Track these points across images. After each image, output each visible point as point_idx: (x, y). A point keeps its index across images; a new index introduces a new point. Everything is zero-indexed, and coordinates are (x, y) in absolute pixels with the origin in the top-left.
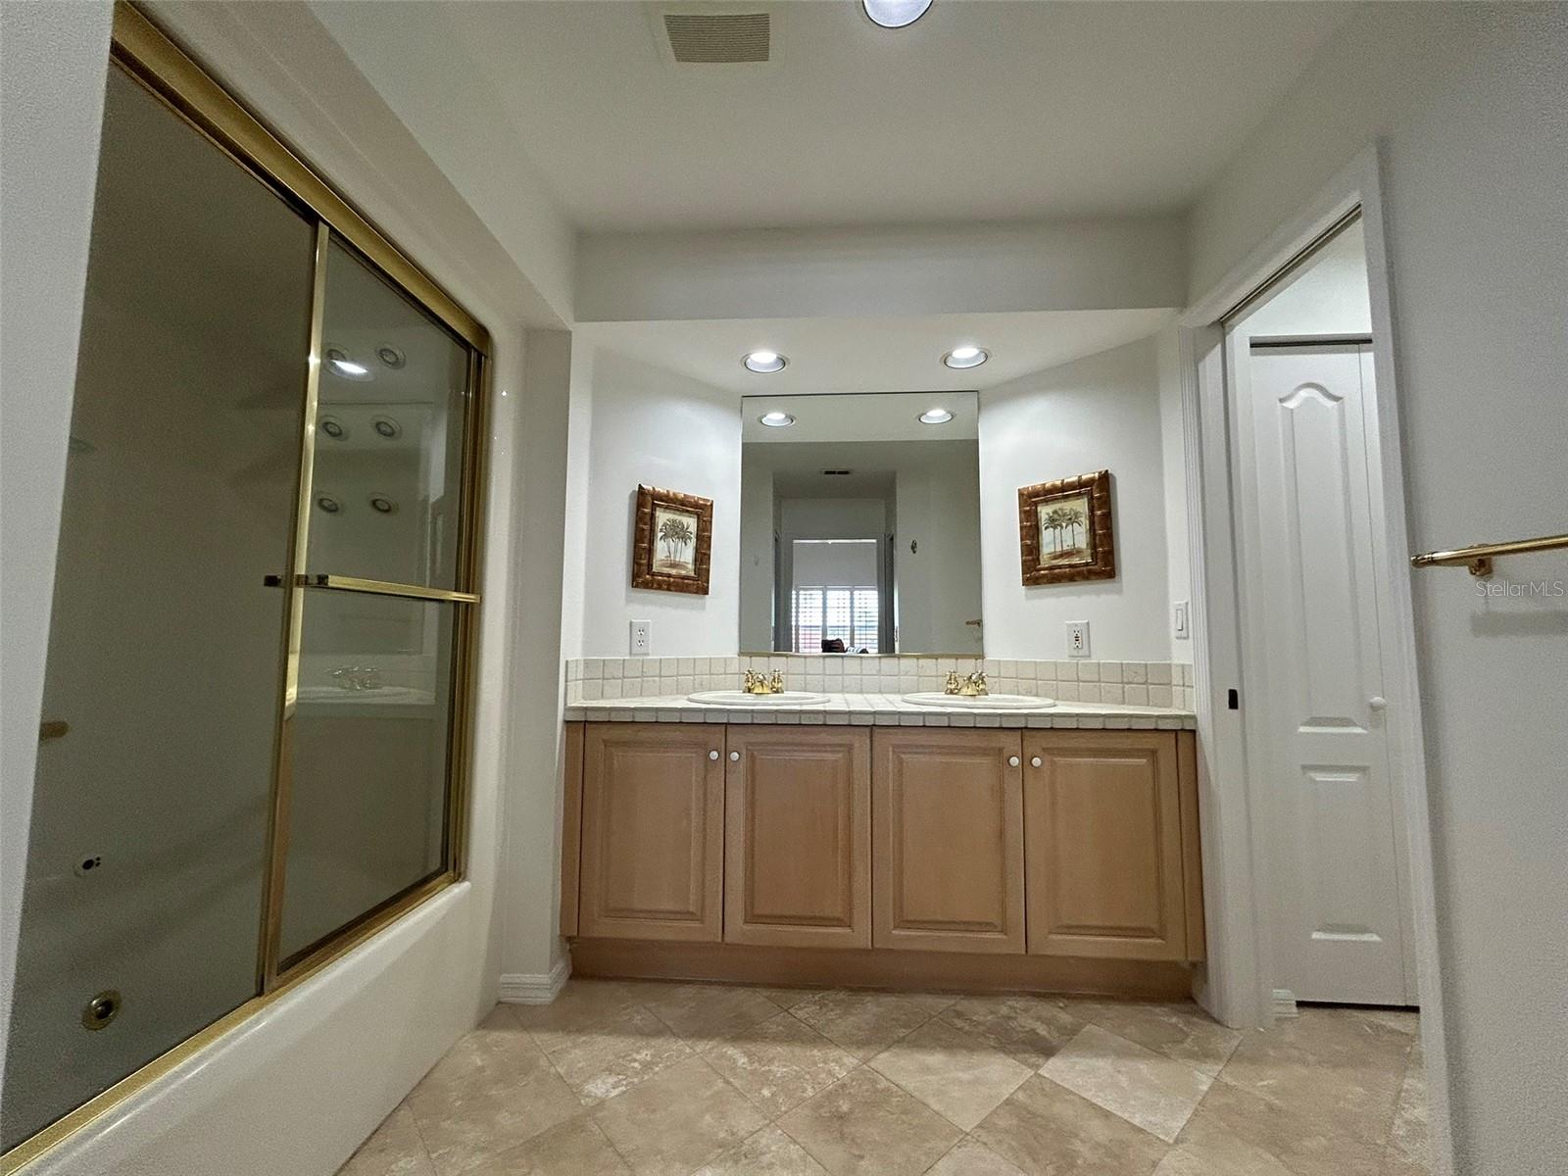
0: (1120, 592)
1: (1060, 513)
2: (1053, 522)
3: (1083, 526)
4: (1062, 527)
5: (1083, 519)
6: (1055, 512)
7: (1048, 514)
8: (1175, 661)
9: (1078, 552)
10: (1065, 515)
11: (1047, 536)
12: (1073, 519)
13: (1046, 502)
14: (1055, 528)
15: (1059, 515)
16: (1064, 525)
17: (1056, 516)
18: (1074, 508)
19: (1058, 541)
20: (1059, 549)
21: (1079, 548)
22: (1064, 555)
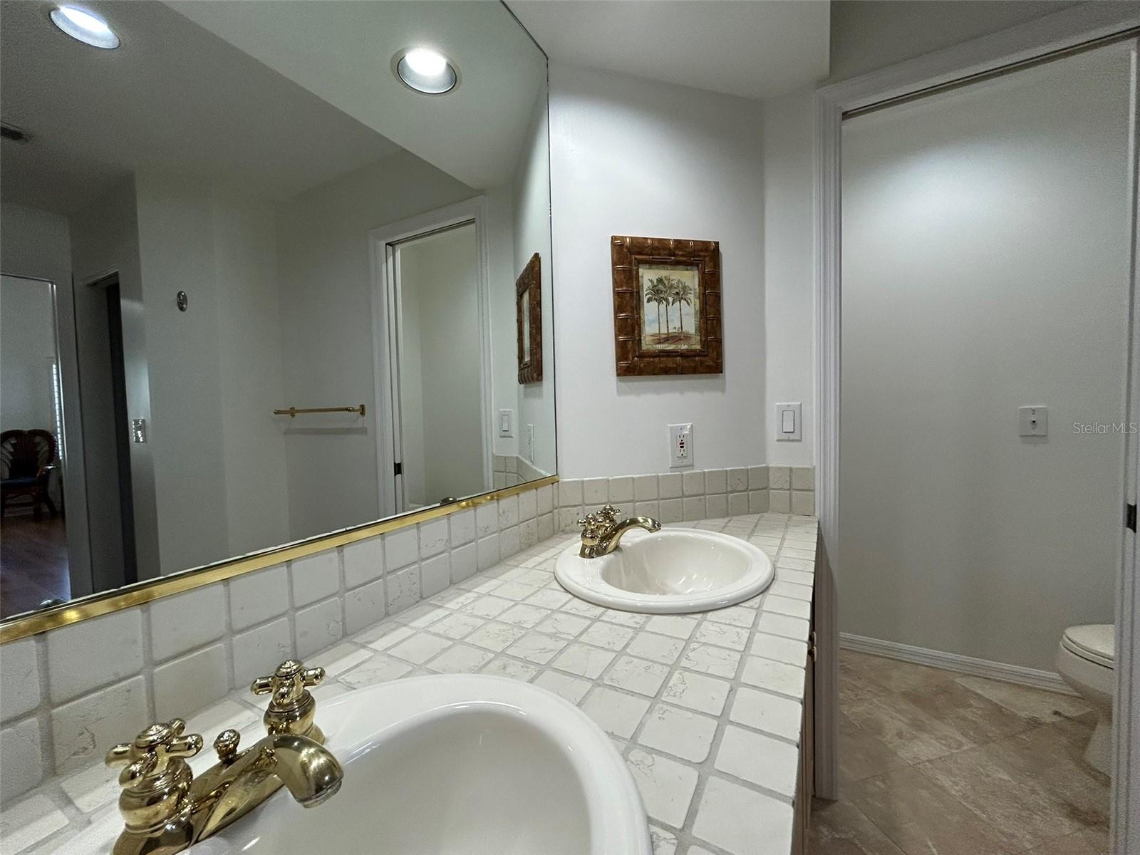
0: (723, 390)
1: (666, 282)
2: (659, 293)
3: (692, 305)
4: (668, 303)
5: (691, 296)
6: (660, 281)
7: (651, 281)
8: (773, 463)
9: (687, 337)
10: (671, 287)
11: (650, 311)
12: (680, 296)
13: (651, 263)
14: (659, 302)
15: (665, 286)
16: (671, 299)
17: (661, 287)
18: (683, 280)
19: (663, 319)
20: (664, 331)
21: (688, 333)
22: (669, 338)
